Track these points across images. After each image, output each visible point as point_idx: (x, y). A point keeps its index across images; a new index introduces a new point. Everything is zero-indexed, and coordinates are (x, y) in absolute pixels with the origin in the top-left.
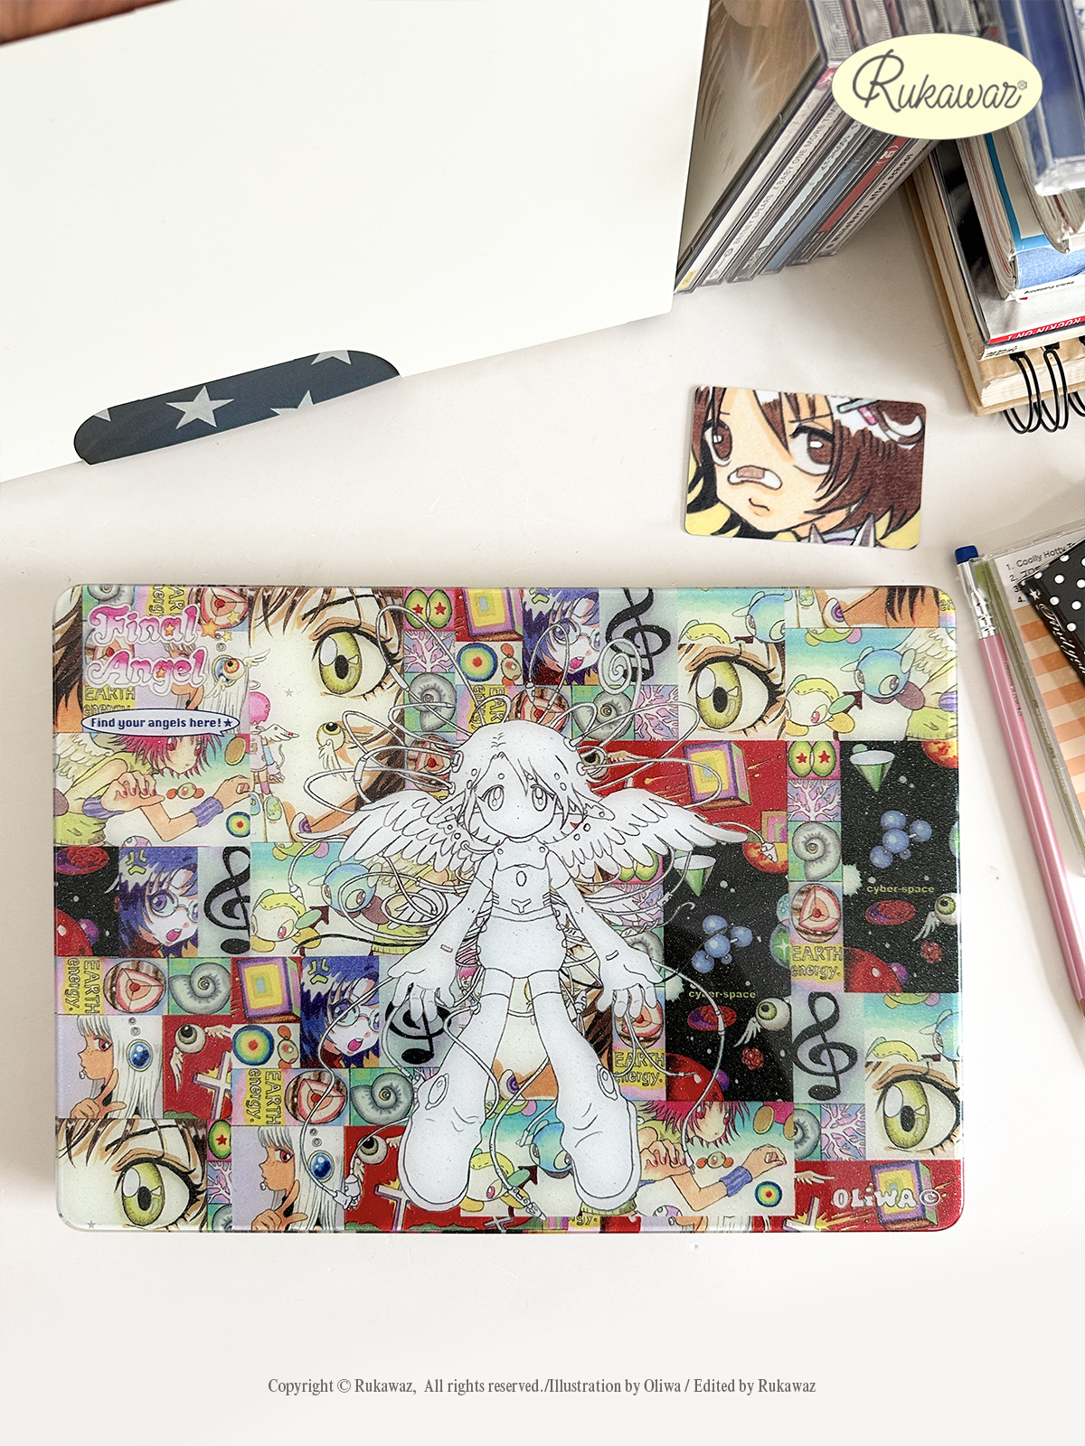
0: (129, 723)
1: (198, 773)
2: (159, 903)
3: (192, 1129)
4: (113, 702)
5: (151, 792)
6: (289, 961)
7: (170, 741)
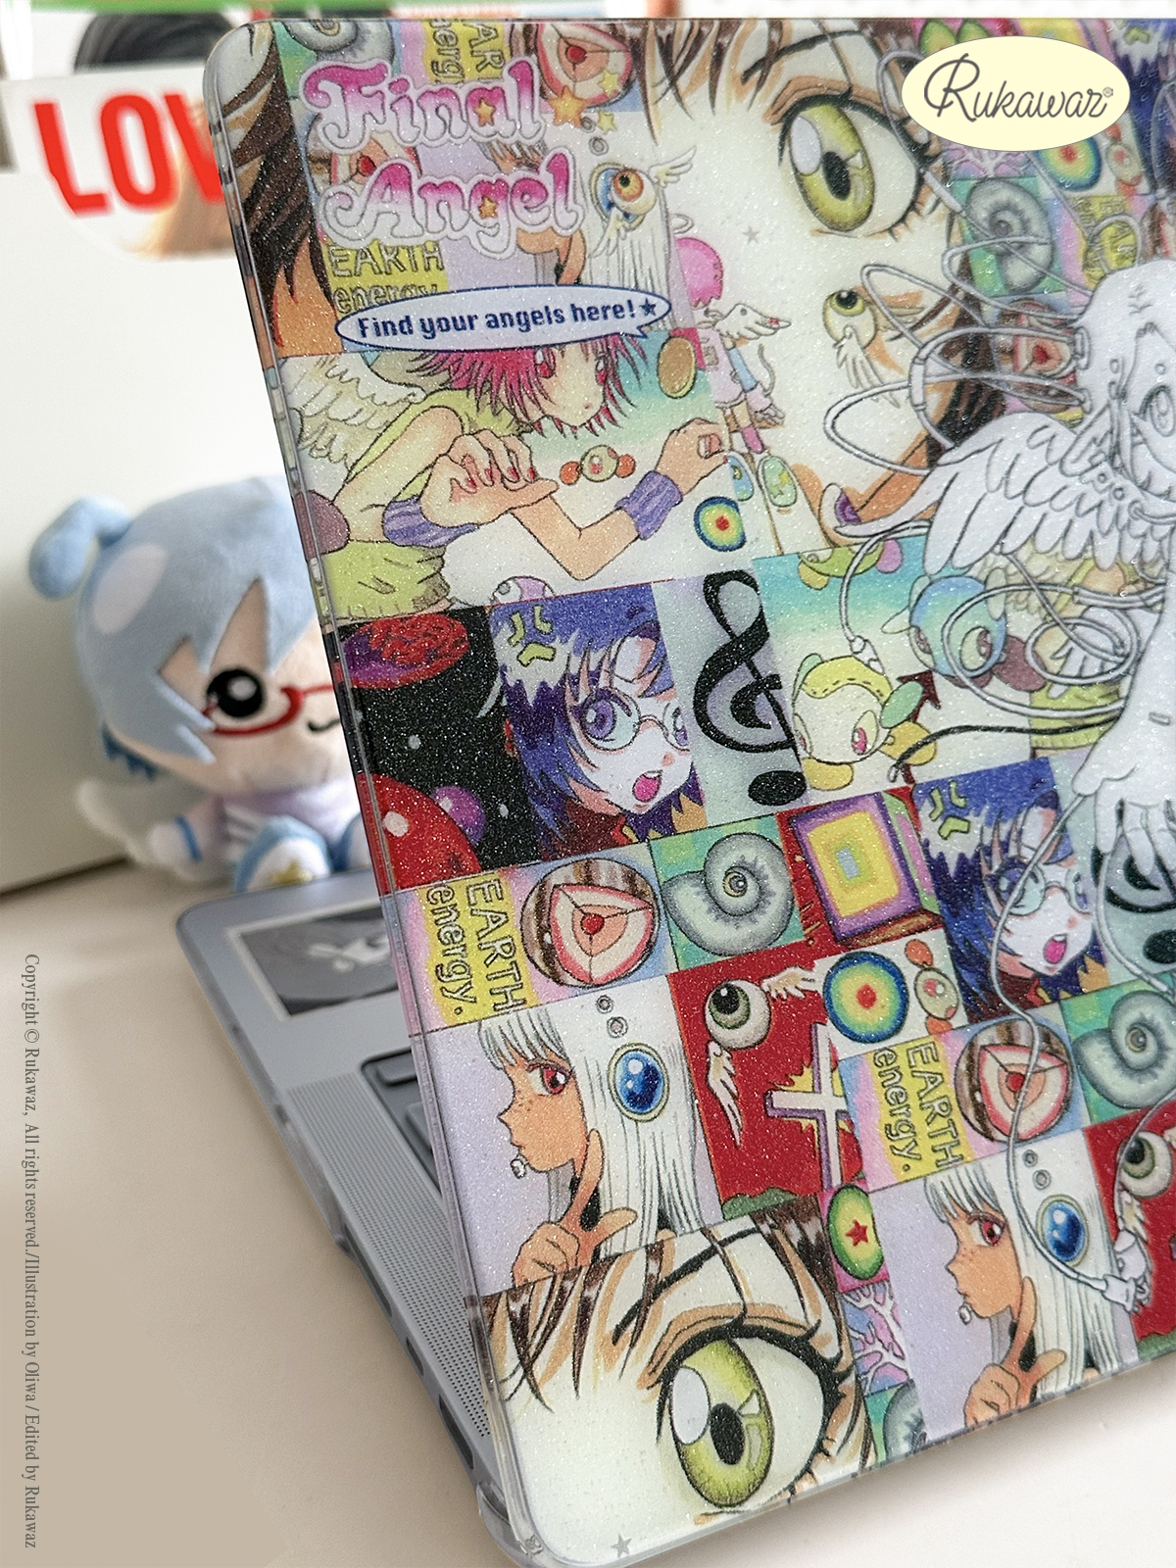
0: (446, 324)
1: (613, 421)
2: (601, 721)
3: (792, 1227)
4: (398, 279)
5: (525, 473)
6: (888, 799)
7: (539, 357)
